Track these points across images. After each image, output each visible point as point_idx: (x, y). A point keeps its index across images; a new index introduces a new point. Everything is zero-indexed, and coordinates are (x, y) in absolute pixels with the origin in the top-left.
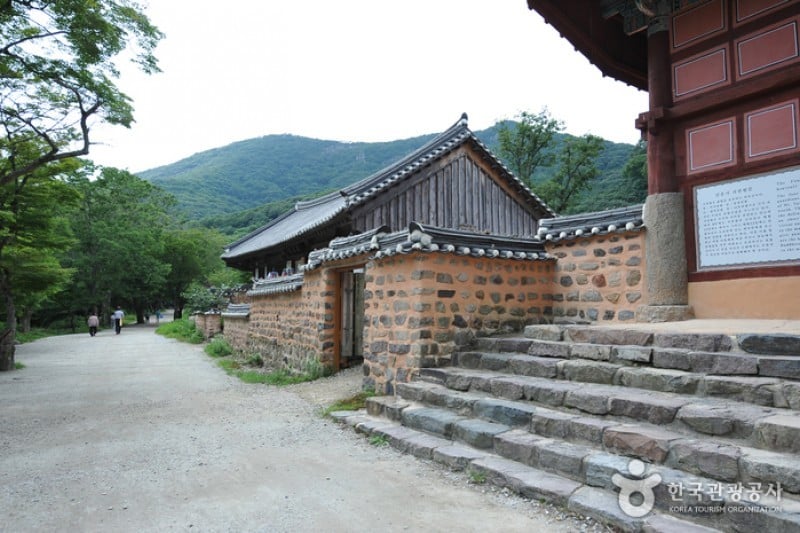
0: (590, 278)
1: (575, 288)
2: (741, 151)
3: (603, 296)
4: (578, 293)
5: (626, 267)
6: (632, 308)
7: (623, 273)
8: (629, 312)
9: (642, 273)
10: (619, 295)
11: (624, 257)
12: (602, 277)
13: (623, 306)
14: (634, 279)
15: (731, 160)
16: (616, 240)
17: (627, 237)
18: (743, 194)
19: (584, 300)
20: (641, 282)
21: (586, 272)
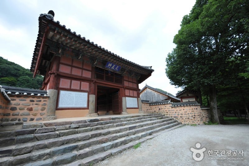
0: (26, 109)
1: (18, 111)
2: (71, 86)
3: (30, 114)
4: (19, 113)
5: (41, 106)
6: (41, 117)
7: (40, 107)
8: (40, 118)
9: (46, 108)
10: (37, 114)
11: (41, 103)
12: (32, 108)
13: (39, 116)
14: (43, 109)
15: (69, 87)
16: (39, 98)
17: (43, 98)
18: (70, 94)
19: (21, 115)
20: (45, 110)
21: (25, 106)
